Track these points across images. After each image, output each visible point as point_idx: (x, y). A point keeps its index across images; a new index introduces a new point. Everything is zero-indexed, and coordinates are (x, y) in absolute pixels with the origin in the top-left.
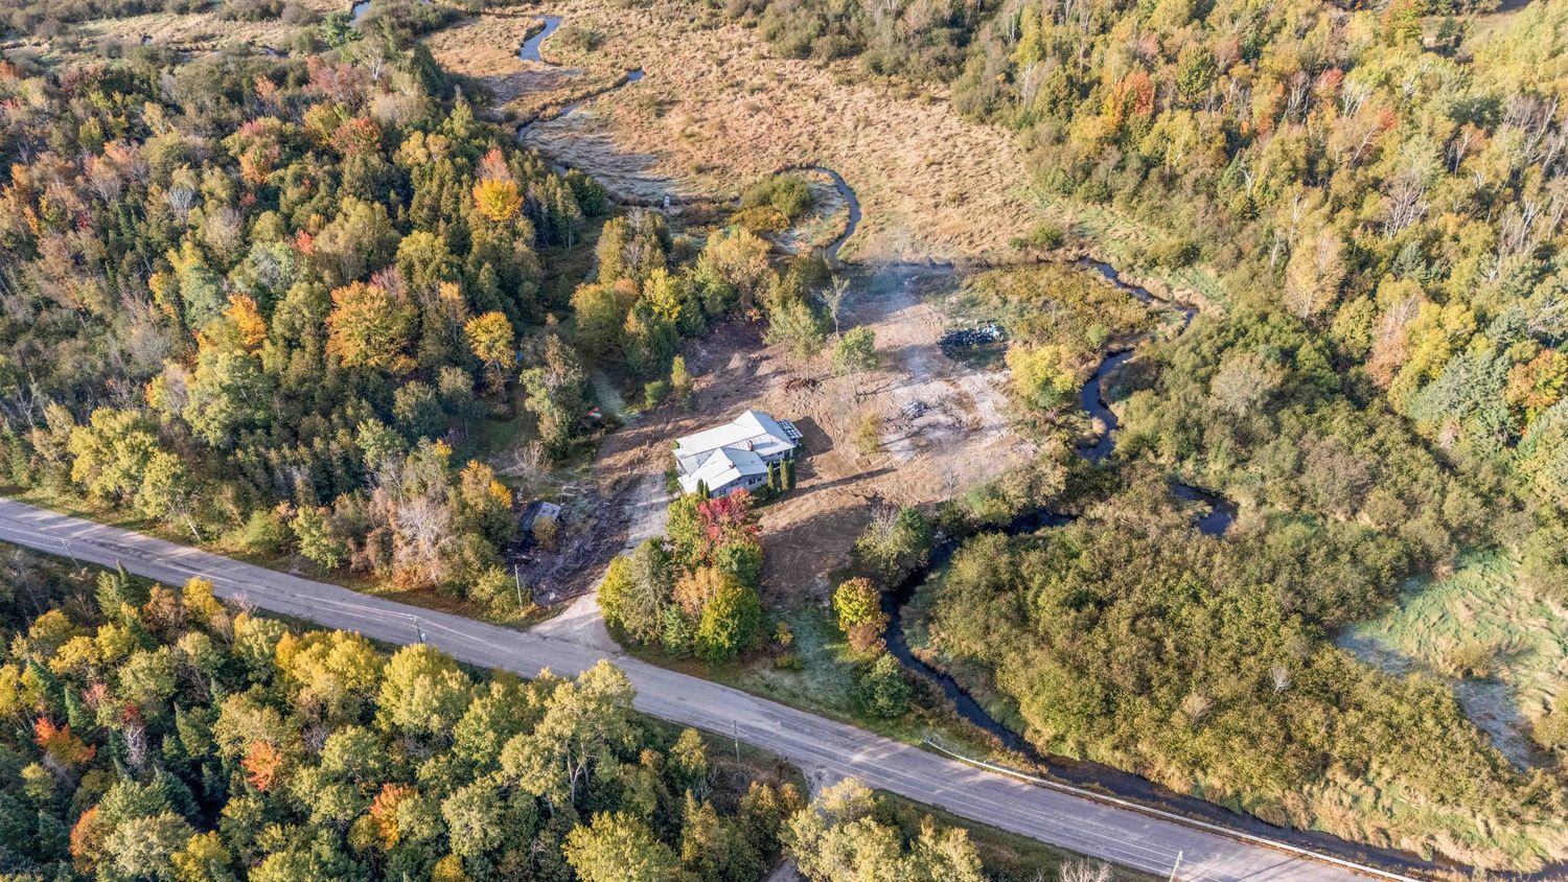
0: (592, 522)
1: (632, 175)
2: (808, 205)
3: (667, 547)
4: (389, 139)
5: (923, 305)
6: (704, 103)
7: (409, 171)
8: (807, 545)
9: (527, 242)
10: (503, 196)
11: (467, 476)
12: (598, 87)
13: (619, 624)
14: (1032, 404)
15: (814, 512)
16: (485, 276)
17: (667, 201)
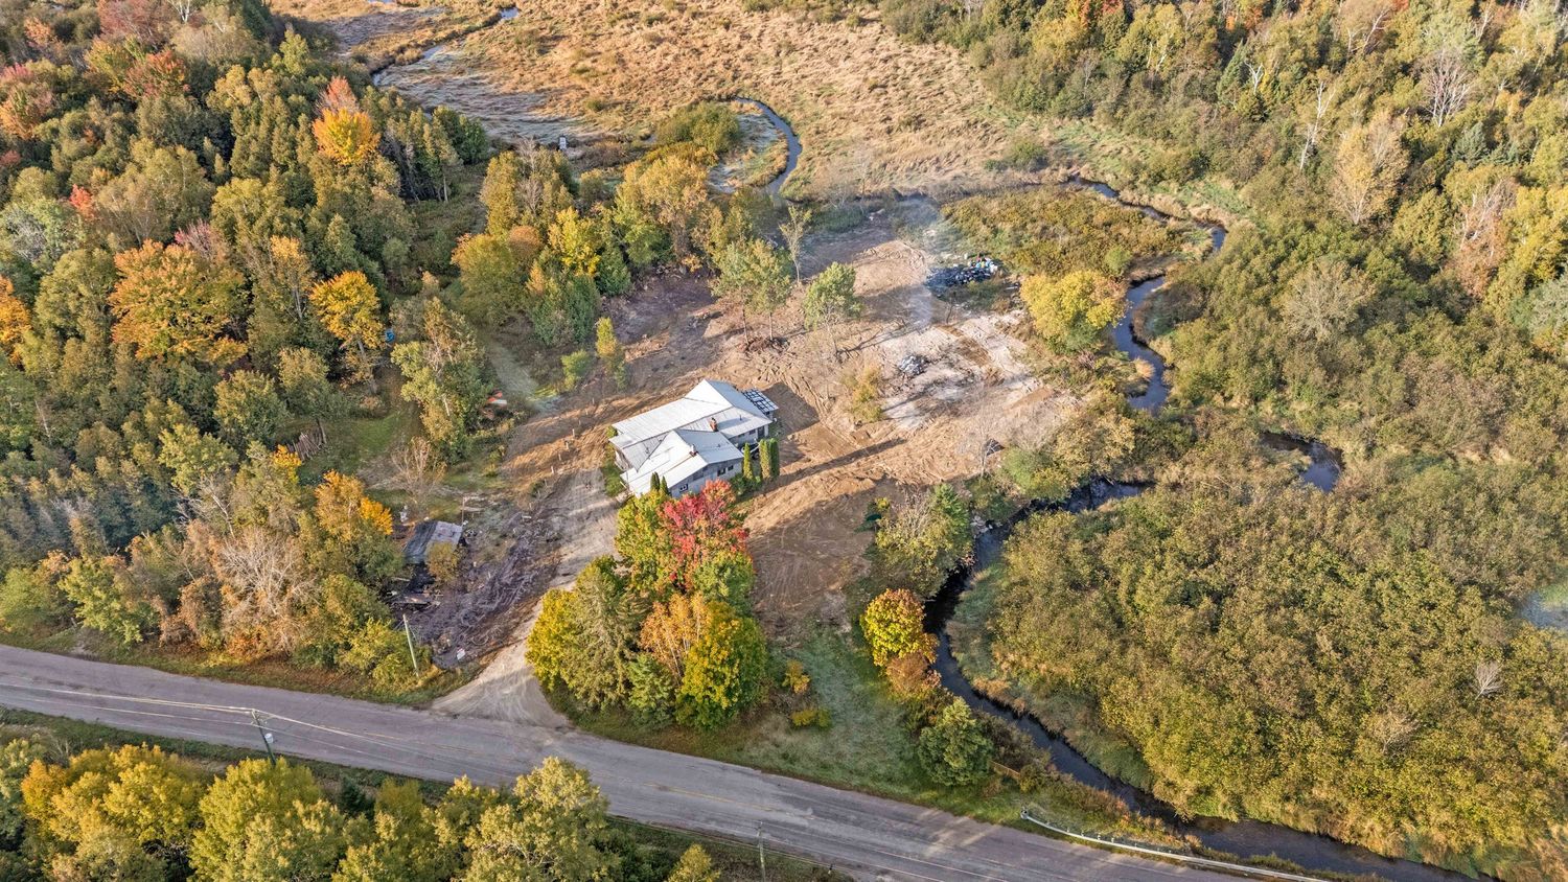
0: (509, 543)
1: (517, 117)
2: (735, 139)
3: (620, 570)
4: (201, 79)
5: (897, 242)
6: (595, 36)
7: (227, 117)
8: (807, 550)
9: (389, 188)
10: (353, 132)
11: (324, 494)
12: (465, 26)
13: (560, 683)
14: (1058, 347)
15: (808, 504)
16: (336, 231)
17: (563, 143)
